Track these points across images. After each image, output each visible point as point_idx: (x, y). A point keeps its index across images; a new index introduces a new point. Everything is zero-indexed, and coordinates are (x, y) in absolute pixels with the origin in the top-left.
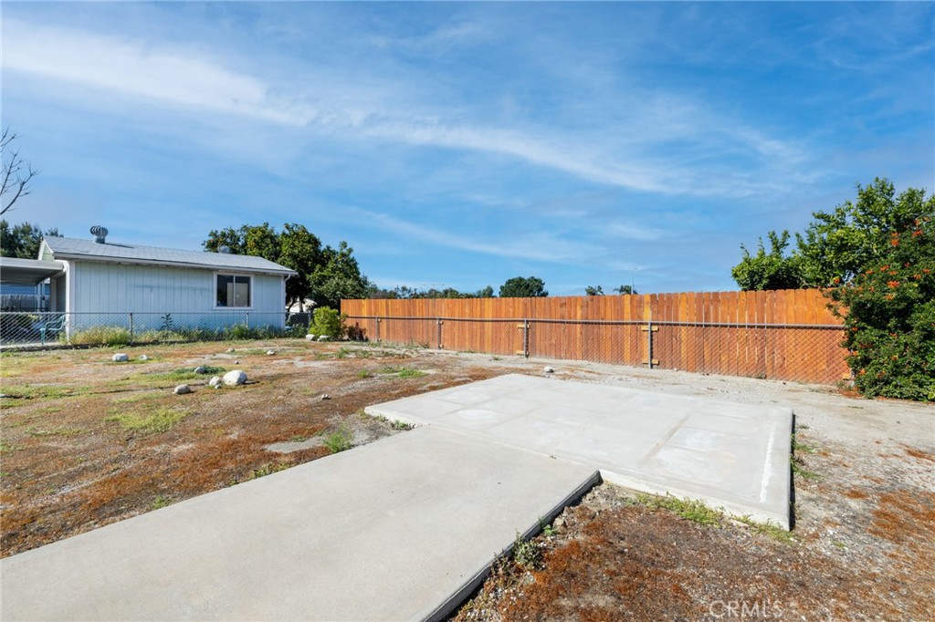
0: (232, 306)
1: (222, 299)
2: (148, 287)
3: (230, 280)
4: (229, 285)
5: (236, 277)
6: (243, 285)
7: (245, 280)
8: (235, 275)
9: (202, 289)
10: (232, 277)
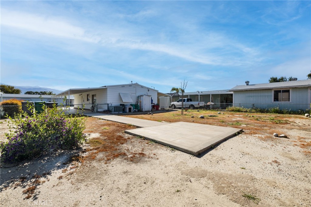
0: (281, 101)
1: (276, 99)
2: (250, 96)
3: (280, 91)
4: (279, 94)
5: (282, 91)
6: (287, 93)
7: (288, 91)
8: (282, 90)
9: (268, 96)
10: (281, 90)
